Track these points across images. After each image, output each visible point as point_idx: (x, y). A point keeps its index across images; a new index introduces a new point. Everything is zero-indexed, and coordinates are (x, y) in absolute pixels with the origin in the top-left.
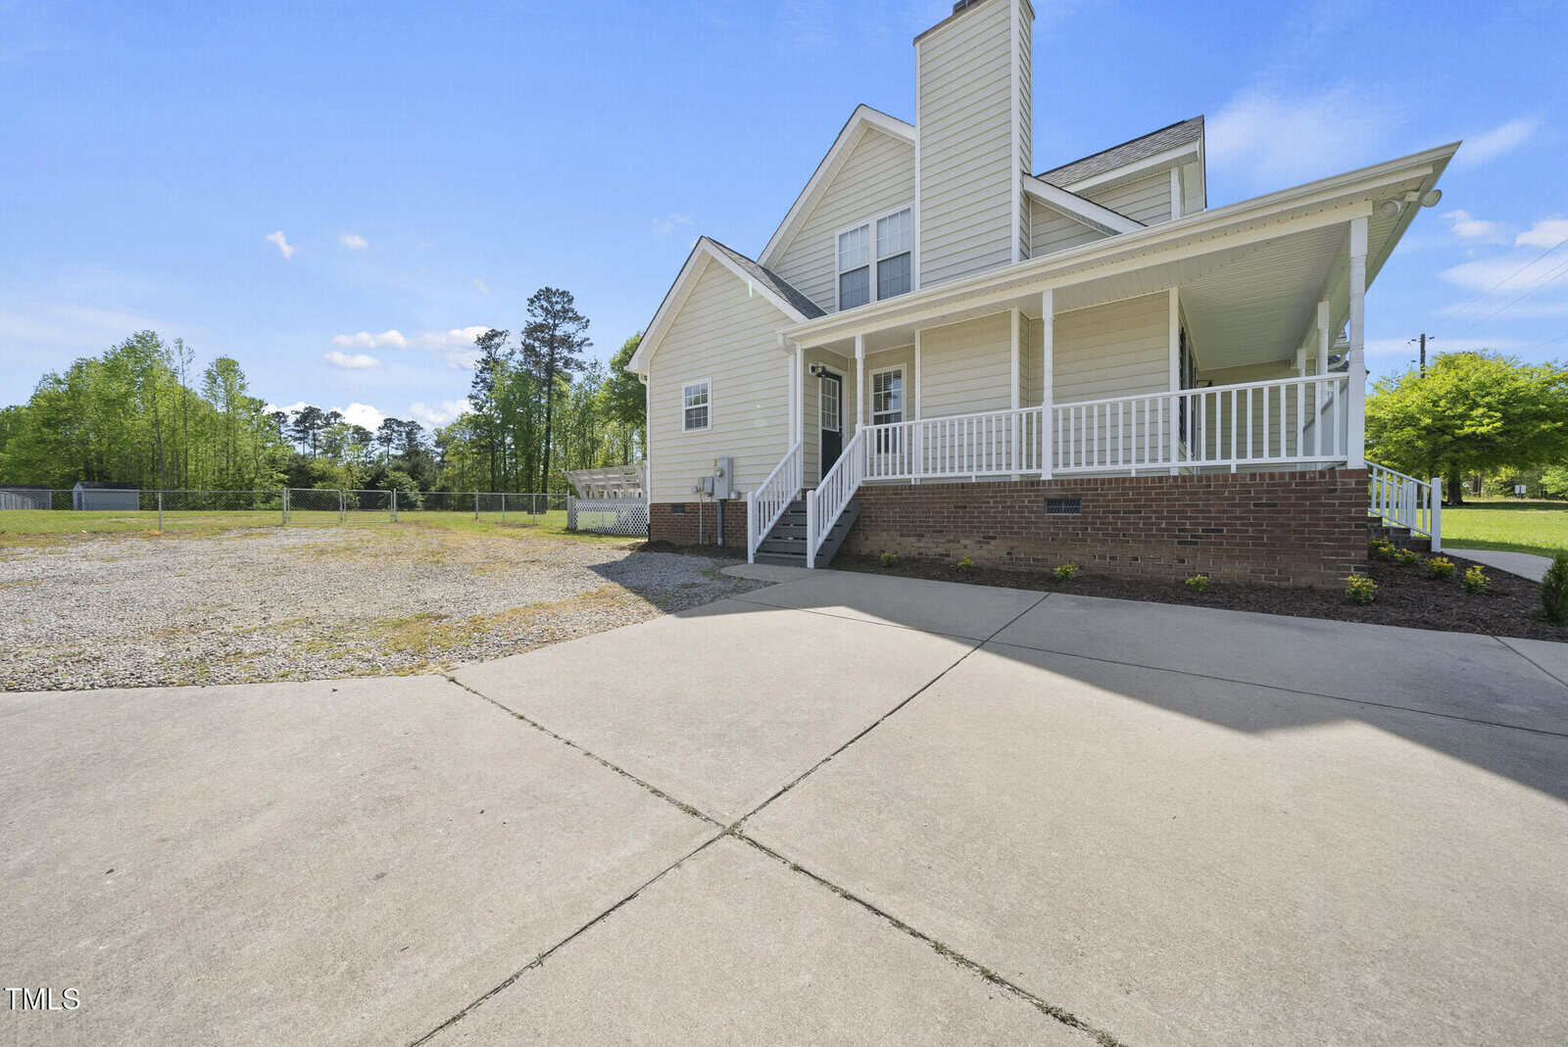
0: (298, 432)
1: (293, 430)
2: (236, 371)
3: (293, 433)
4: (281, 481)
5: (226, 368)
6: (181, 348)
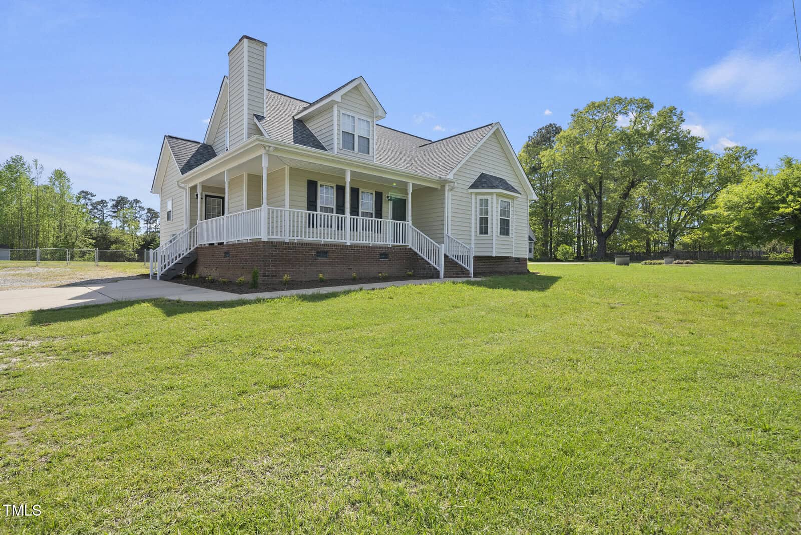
0: (114, 212)
1: (112, 211)
2: (64, 177)
3: (111, 213)
4: (90, 244)
5: (59, 175)
6: (36, 165)
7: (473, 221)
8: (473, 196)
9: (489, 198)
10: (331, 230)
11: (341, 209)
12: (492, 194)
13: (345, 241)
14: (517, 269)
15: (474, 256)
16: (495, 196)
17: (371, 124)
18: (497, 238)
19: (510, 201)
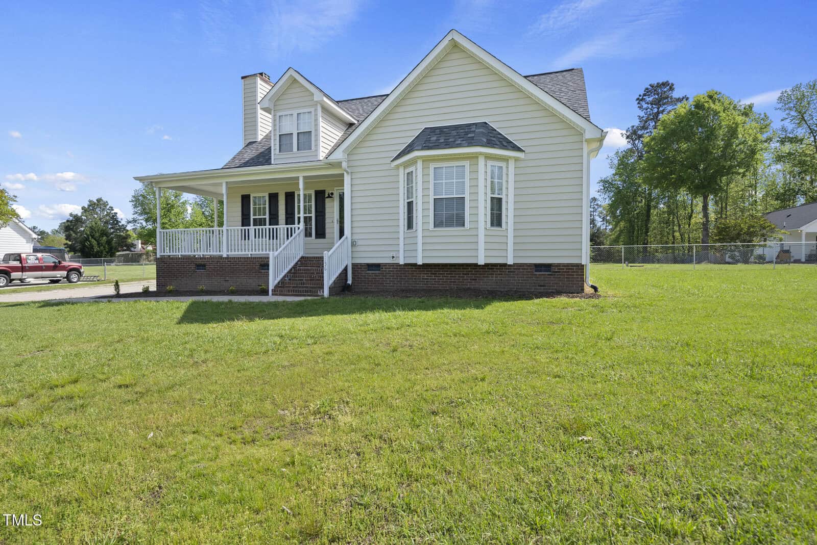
7: (401, 210)
8: (402, 171)
9: (413, 168)
11: (274, 219)
12: (415, 161)
13: (222, 253)
14: (541, 286)
15: (406, 265)
16: (420, 164)
17: (313, 113)
18: (427, 234)
19: (467, 164)
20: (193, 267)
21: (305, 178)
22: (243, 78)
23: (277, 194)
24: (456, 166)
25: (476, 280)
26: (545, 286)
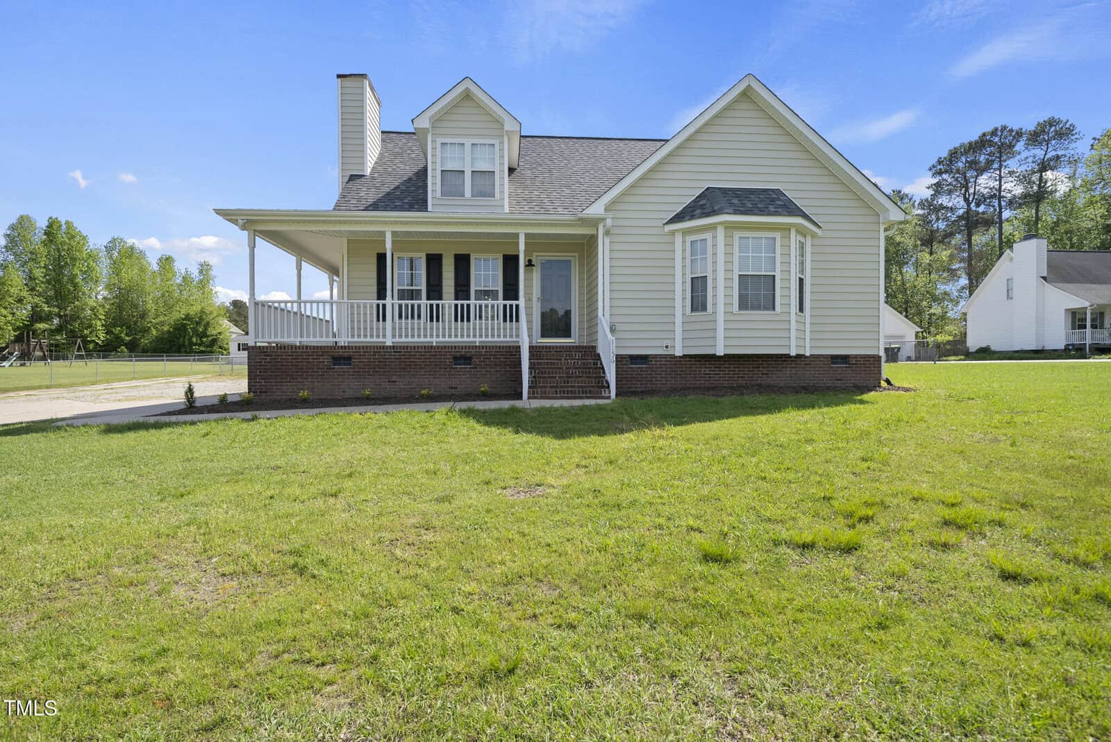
7: (678, 288)
8: (678, 238)
9: (708, 236)
10: (419, 324)
11: (435, 291)
12: (713, 227)
13: (384, 340)
14: (839, 380)
15: (685, 356)
16: (720, 232)
17: (497, 147)
18: (730, 317)
19: (778, 235)
20: (327, 361)
21: (527, 235)
22: (339, 76)
23: (441, 255)
24: (753, 238)
25: (768, 374)
26: (842, 380)
